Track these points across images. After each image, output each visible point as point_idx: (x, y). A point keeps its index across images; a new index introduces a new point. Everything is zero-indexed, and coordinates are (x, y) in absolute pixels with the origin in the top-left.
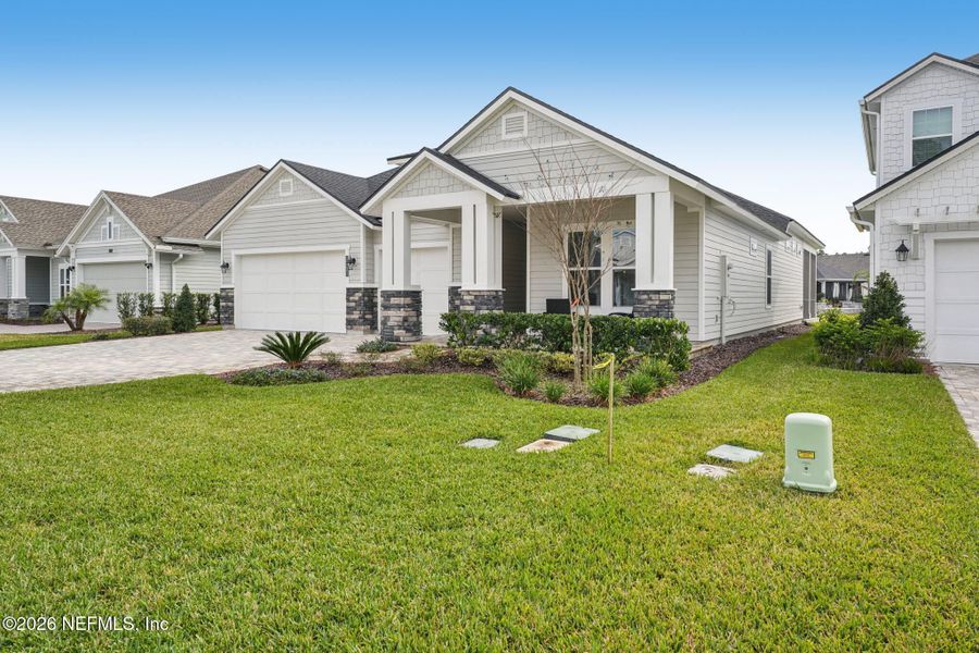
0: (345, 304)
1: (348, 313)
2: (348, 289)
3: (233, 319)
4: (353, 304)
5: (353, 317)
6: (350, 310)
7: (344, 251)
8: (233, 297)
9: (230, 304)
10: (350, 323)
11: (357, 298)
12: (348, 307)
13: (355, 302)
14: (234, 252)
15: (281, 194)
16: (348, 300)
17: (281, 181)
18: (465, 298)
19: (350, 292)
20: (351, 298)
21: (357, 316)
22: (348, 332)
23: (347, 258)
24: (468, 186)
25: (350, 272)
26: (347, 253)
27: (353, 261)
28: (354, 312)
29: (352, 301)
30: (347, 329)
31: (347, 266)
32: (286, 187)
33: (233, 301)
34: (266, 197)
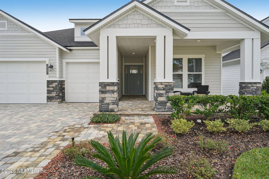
0: (46, 89)
1: (48, 93)
2: (48, 81)
4: (52, 89)
5: (51, 95)
6: (49, 92)
7: (45, 62)
10: (49, 99)
11: (54, 86)
13: (53, 87)
16: (48, 87)
18: (159, 86)
19: (49, 83)
20: (50, 86)
21: (54, 95)
22: (49, 103)
23: (47, 65)
24: (163, 25)
25: (49, 72)
26: (47, 63)
27: (52, 67)
28: (53, 93)
29: (51, 87)
30: (47, 101)
31: (47, 69)
32: (2, 25)
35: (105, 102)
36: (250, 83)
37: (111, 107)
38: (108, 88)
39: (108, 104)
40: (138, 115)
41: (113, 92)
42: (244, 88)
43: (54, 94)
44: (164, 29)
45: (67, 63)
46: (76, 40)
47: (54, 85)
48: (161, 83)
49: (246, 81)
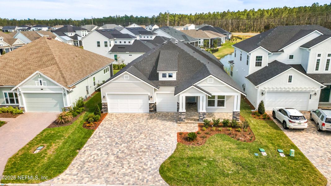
0: (148, 107)
2: (150, 103)
3: (107, 111)
6: (150, 108)
7: (148, 94)
9: (106, 107)
10: (150, 111)
14: (106, 93)
15: (125, 79)
16: (150, 106)
17: (124, 75)
18: (201, 113)
22: (150, 113)
23: (149, 96)
25: (150, 99)
26: (149, 95)
27: (151, 97)
31: (149, 98)
32: (126, 77)
33: (107, 106)
34: (119, 79)
35: (182, 118)
37: (183, 120)
38: (182, 114)
39: (182, 119)
40: (193, 123)
41: (184, 115)
43: (152, 109)
44: (203, 95)
45: (157, 93)
46: (160, 80)
47: (152, 105)
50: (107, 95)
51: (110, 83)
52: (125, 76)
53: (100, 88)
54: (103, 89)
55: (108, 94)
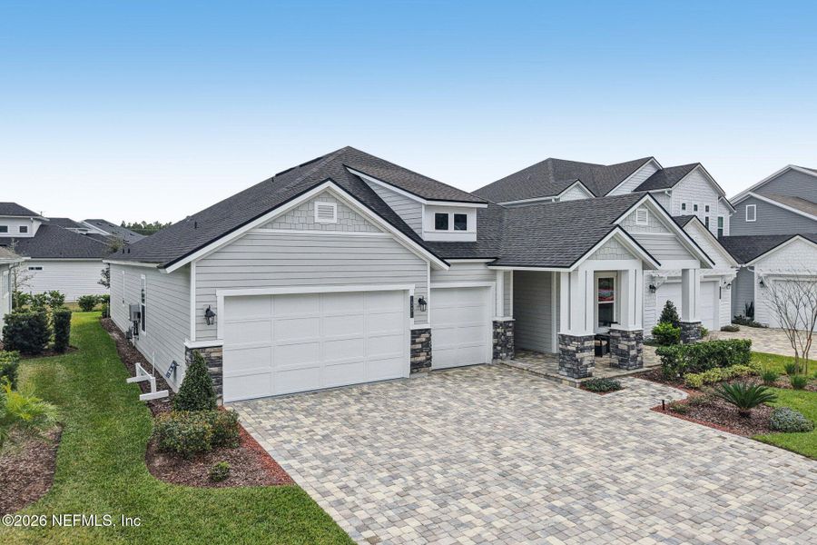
0: (408, 346)
1: (412, 356)
2: (413, 332)
4: (420, 346)
5: (419, 359)
6: (414, 353)
7: (405, 291)
8: (220, 358)
9: (215, 369)
11: (424, 340)
12: (413, 350)
13: (422, 343)
14: (221, 294)
15: (317, 220)
16: (413, 342)
17: (317, 204)
20: (417, 340)
21: (424, 358)
22: (414, 375)
23: (412, 297)
24: (633, 256)
25: (415, 313)
26: (412, 293)
27: (422, 302)
28: (421, 354)
29: (418, 343)
30: (412, 372)
31: (412, 307)
32: (326, 212)
33: (221, 365)
34: (289, 220)
36: (693, 323)
38: (585, 344)
41: (590, 349)
42: (689, 329)
43: (422, 357)
44: (633, 261)
46: (426, 238)
47: (424, 338)
48: (633, 332)
49: (691, 321)
50: (221, 301)
51: (247, 236)
52: (320, 207)
53: (188, 265)
54: (200, 270)
55: (227, 298)
